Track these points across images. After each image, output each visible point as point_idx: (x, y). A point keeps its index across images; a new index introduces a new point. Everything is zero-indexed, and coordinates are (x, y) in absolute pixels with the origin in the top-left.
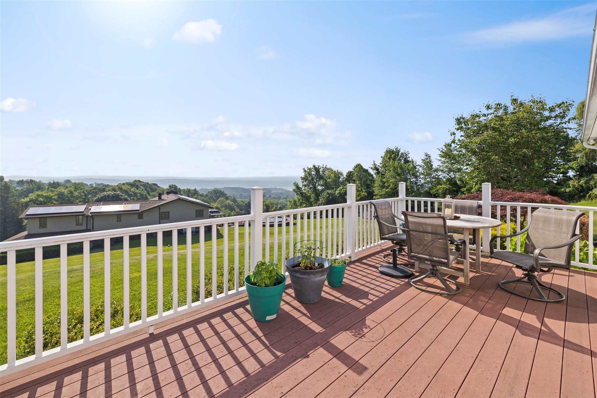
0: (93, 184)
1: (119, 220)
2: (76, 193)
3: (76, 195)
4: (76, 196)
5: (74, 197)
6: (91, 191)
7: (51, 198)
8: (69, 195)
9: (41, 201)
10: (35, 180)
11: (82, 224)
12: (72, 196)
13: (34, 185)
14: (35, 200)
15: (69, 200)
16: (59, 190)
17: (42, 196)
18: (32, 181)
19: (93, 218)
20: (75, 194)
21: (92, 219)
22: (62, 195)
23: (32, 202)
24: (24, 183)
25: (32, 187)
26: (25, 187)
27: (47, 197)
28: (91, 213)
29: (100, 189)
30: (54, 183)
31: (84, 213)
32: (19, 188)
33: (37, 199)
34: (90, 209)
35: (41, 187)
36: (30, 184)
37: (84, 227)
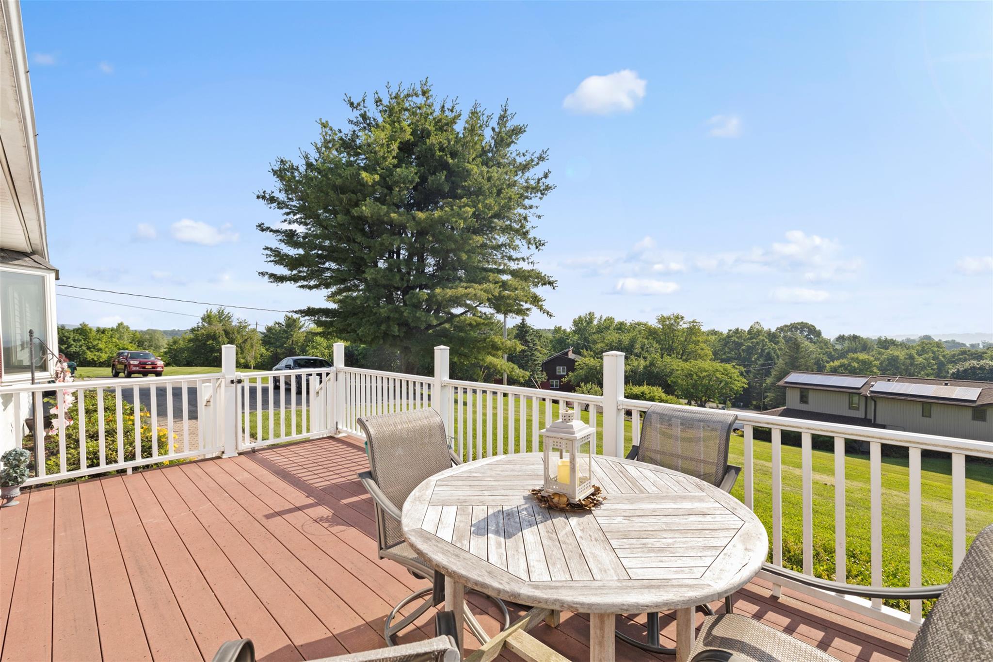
0: (979, 344)
1: (926, 413)
2: (921, 359)
3: (919, 362)
4: (920, 364)
5: (916, 365)
6: (954, 358)
7: (871, 363)
8: (908, 361)
9: (854, 367)
10: (859, 336)
11: (858, 409)
12: (911, 364)
13: (857, 344)
14: (846, 366)
15: (906, 370)
16: (891, 352)
17: (857, 360)
18: (855, 338)
19: (875, 402)
20: (917, 361)
21: (873, 402)
22: (894, 360)
23: (843, 368)
24: (845, 340)
25: (855, 346)
26: (847, 344)
27: (864, 362)
28: (872, 392)
29: (976, 354)
30: (886, 341)
31: (861, 391)
32: (838, 347)
33: (849, 365)
34: (873, 386)
35: (868, 346)
36: (852, 342)
37: (860, 414)
